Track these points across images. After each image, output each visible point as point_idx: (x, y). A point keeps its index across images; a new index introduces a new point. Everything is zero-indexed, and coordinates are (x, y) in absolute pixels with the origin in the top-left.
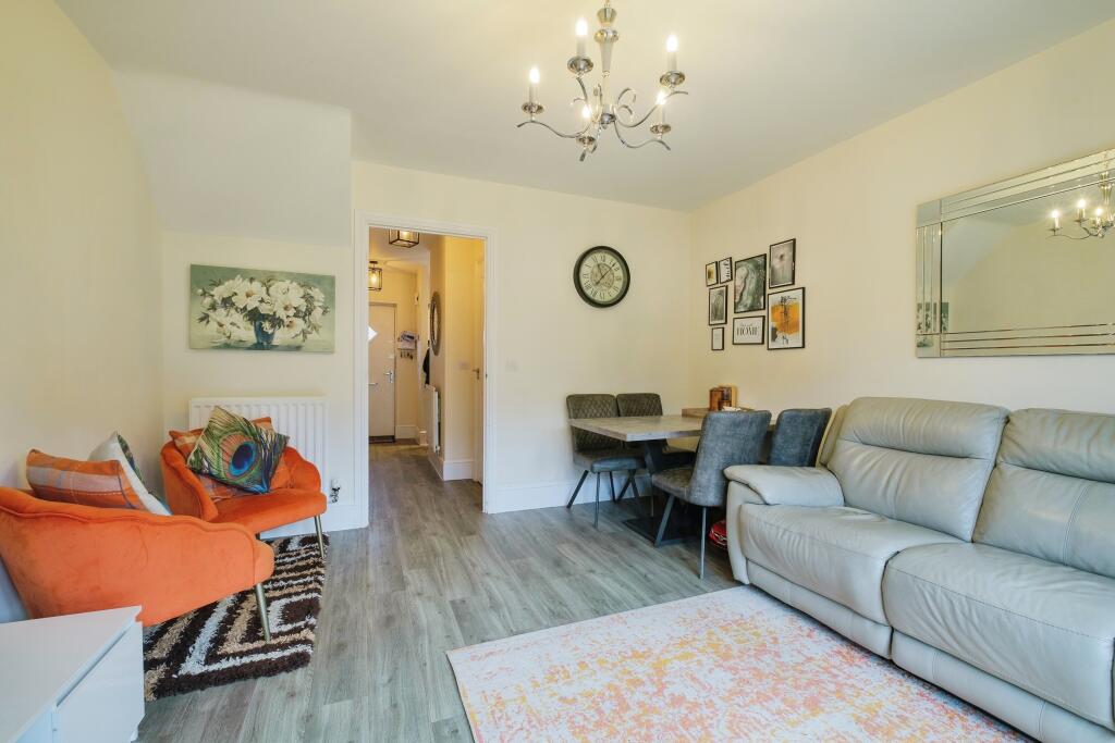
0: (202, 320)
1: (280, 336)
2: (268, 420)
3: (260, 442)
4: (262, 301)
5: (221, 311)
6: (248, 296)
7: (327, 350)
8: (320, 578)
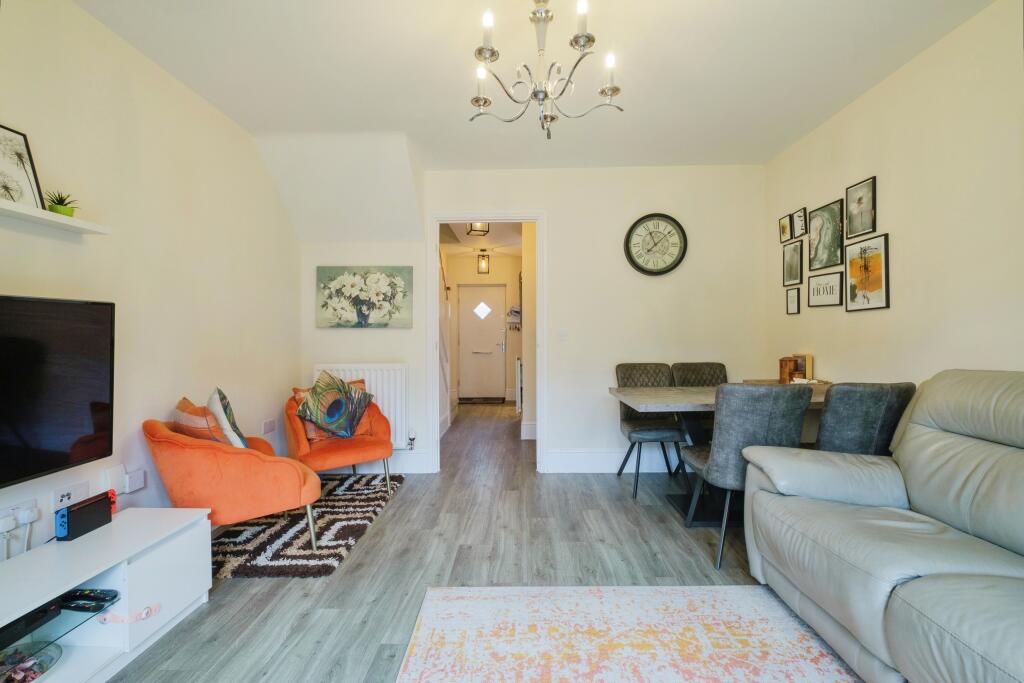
0: (323, 306)
1: (374, 316)
2: (362, 382)
3: (349, 398)
4: (361, 290)
5: (335, 299)
6: (352, 286)
7: (407, 326)
8: (378, 509)
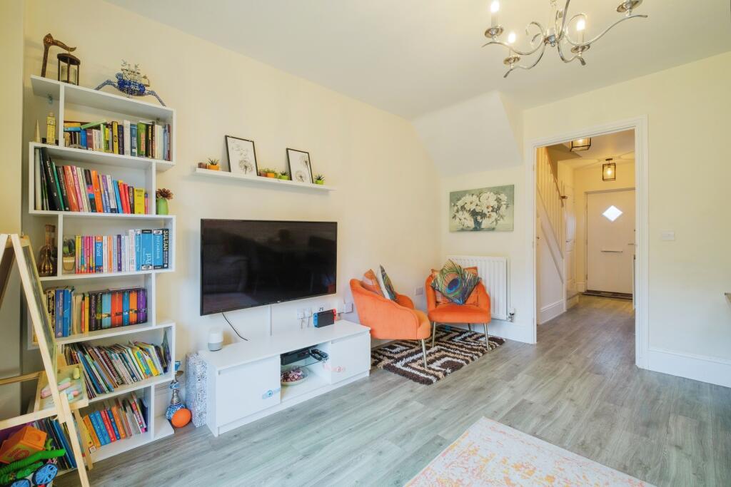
0: (453, 218)
1: (485, 223)
2: (476, 268)
3: (463, 279)
4: (477, 205)
5: (461, 213)
6: (471, 203)
7: (510, 229)
8: (475, 357)
